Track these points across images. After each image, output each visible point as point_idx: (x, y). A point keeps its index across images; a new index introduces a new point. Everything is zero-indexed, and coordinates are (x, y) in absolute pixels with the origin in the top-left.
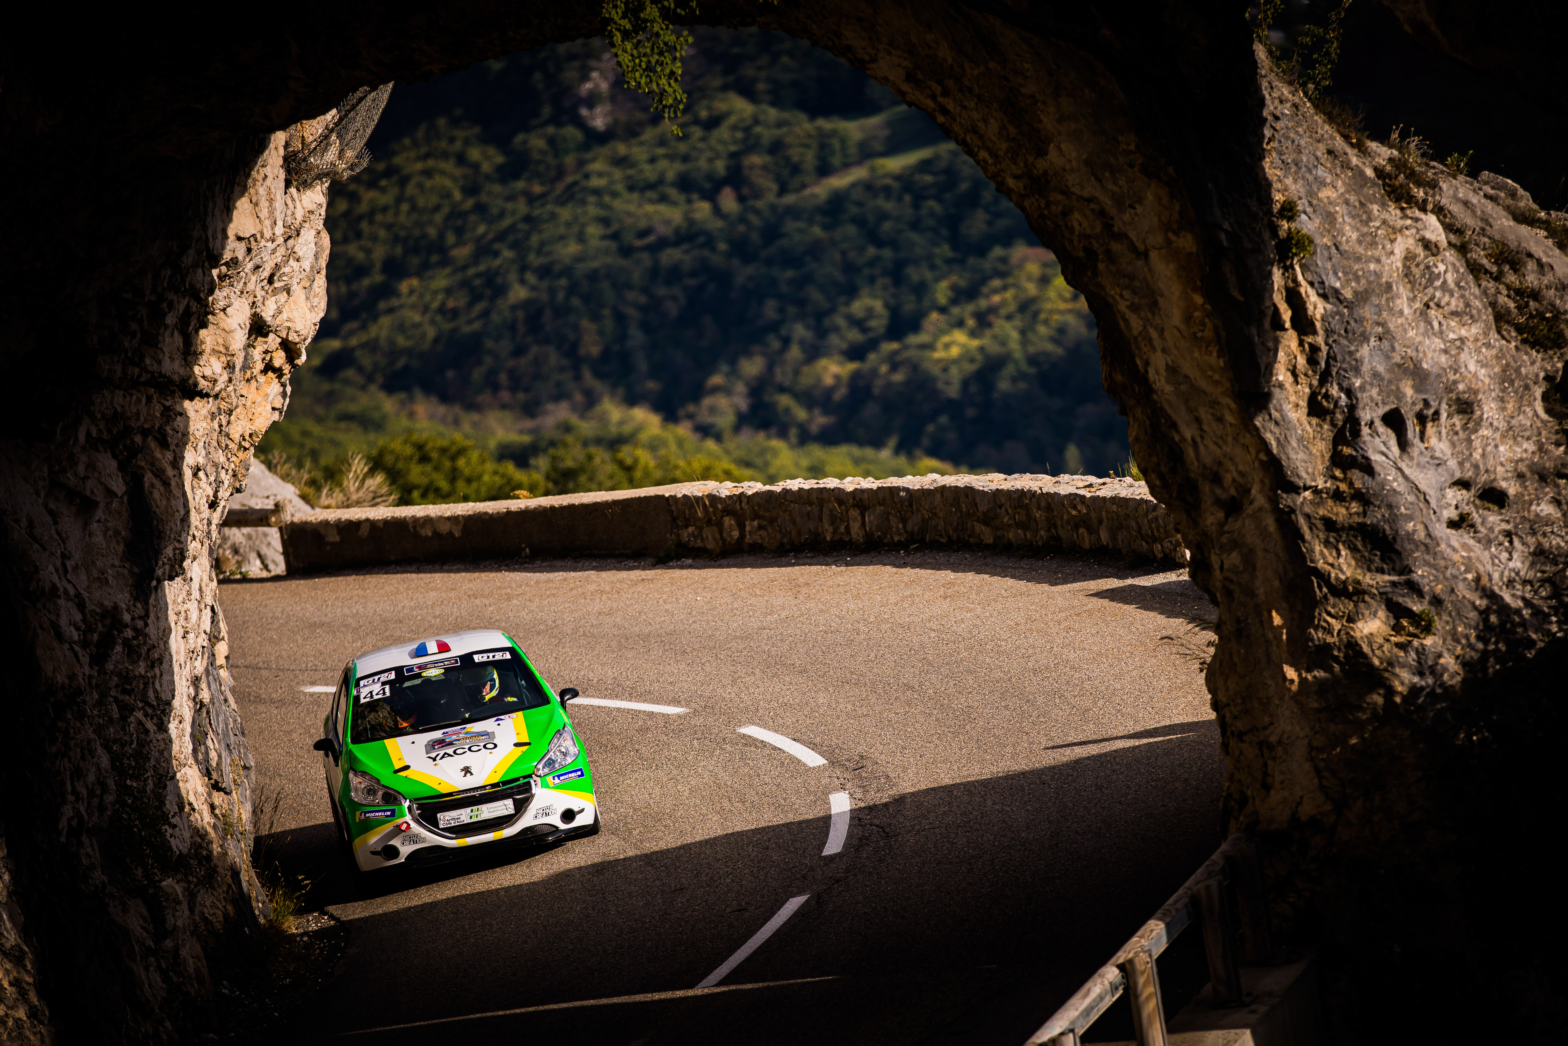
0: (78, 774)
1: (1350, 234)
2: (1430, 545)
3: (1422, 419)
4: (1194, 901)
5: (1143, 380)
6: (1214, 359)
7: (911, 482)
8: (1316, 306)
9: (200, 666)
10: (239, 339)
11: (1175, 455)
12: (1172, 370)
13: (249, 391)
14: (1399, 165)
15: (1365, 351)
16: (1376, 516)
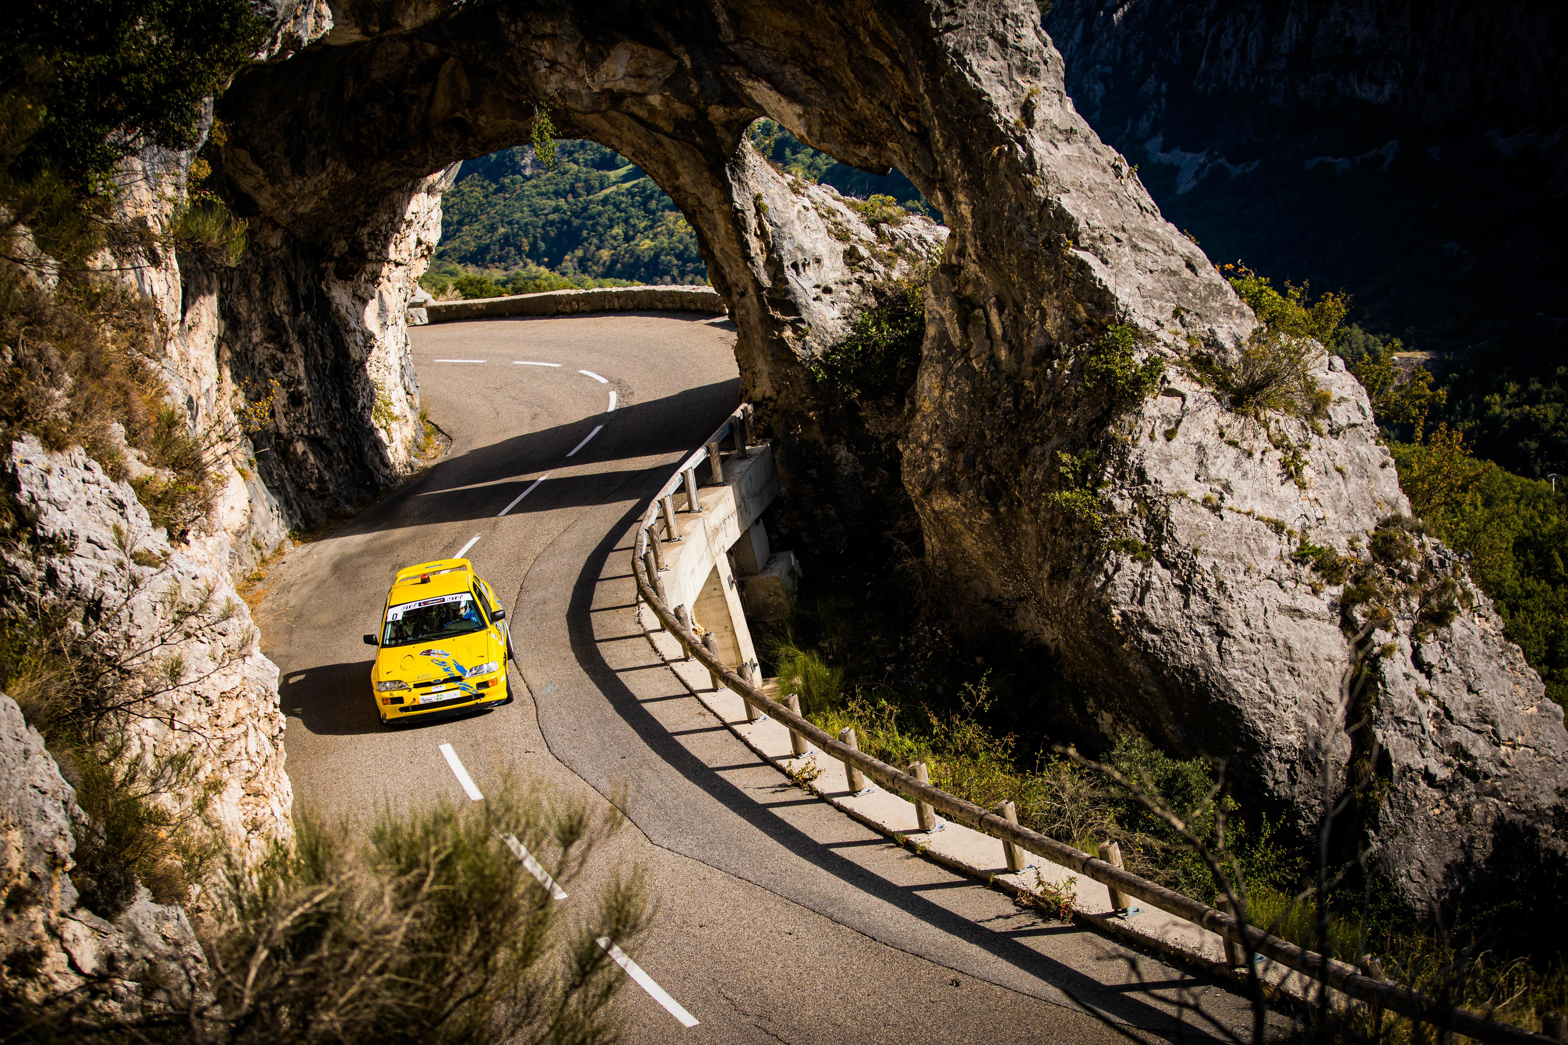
0: (363, 389)
1: (779, 204)
2: (807, 307)
3: (804, 265)
4: (731, 426)
5: (712, 253)
6: (735, 246)
7: (635, 288)
8: (769, 228)
9: (402, 353)
10: (414, 245)
11: (723, 278)
12: (722, 250)
13: (417, 263)
14: (796, 182)
15: (785, 243)
16: (789, 297)
